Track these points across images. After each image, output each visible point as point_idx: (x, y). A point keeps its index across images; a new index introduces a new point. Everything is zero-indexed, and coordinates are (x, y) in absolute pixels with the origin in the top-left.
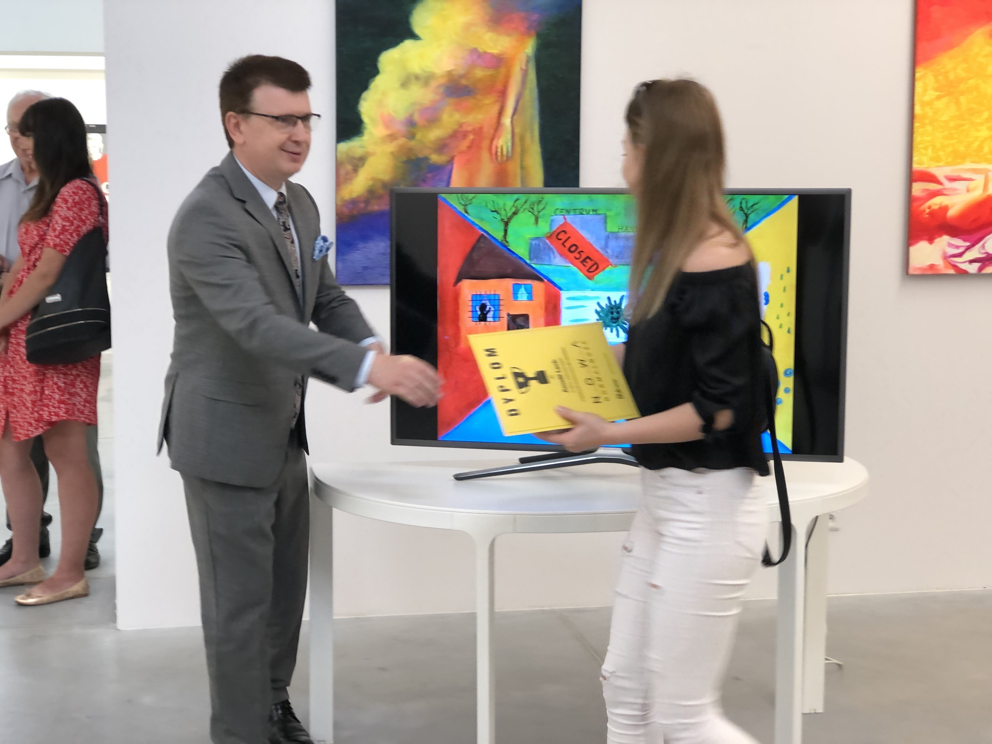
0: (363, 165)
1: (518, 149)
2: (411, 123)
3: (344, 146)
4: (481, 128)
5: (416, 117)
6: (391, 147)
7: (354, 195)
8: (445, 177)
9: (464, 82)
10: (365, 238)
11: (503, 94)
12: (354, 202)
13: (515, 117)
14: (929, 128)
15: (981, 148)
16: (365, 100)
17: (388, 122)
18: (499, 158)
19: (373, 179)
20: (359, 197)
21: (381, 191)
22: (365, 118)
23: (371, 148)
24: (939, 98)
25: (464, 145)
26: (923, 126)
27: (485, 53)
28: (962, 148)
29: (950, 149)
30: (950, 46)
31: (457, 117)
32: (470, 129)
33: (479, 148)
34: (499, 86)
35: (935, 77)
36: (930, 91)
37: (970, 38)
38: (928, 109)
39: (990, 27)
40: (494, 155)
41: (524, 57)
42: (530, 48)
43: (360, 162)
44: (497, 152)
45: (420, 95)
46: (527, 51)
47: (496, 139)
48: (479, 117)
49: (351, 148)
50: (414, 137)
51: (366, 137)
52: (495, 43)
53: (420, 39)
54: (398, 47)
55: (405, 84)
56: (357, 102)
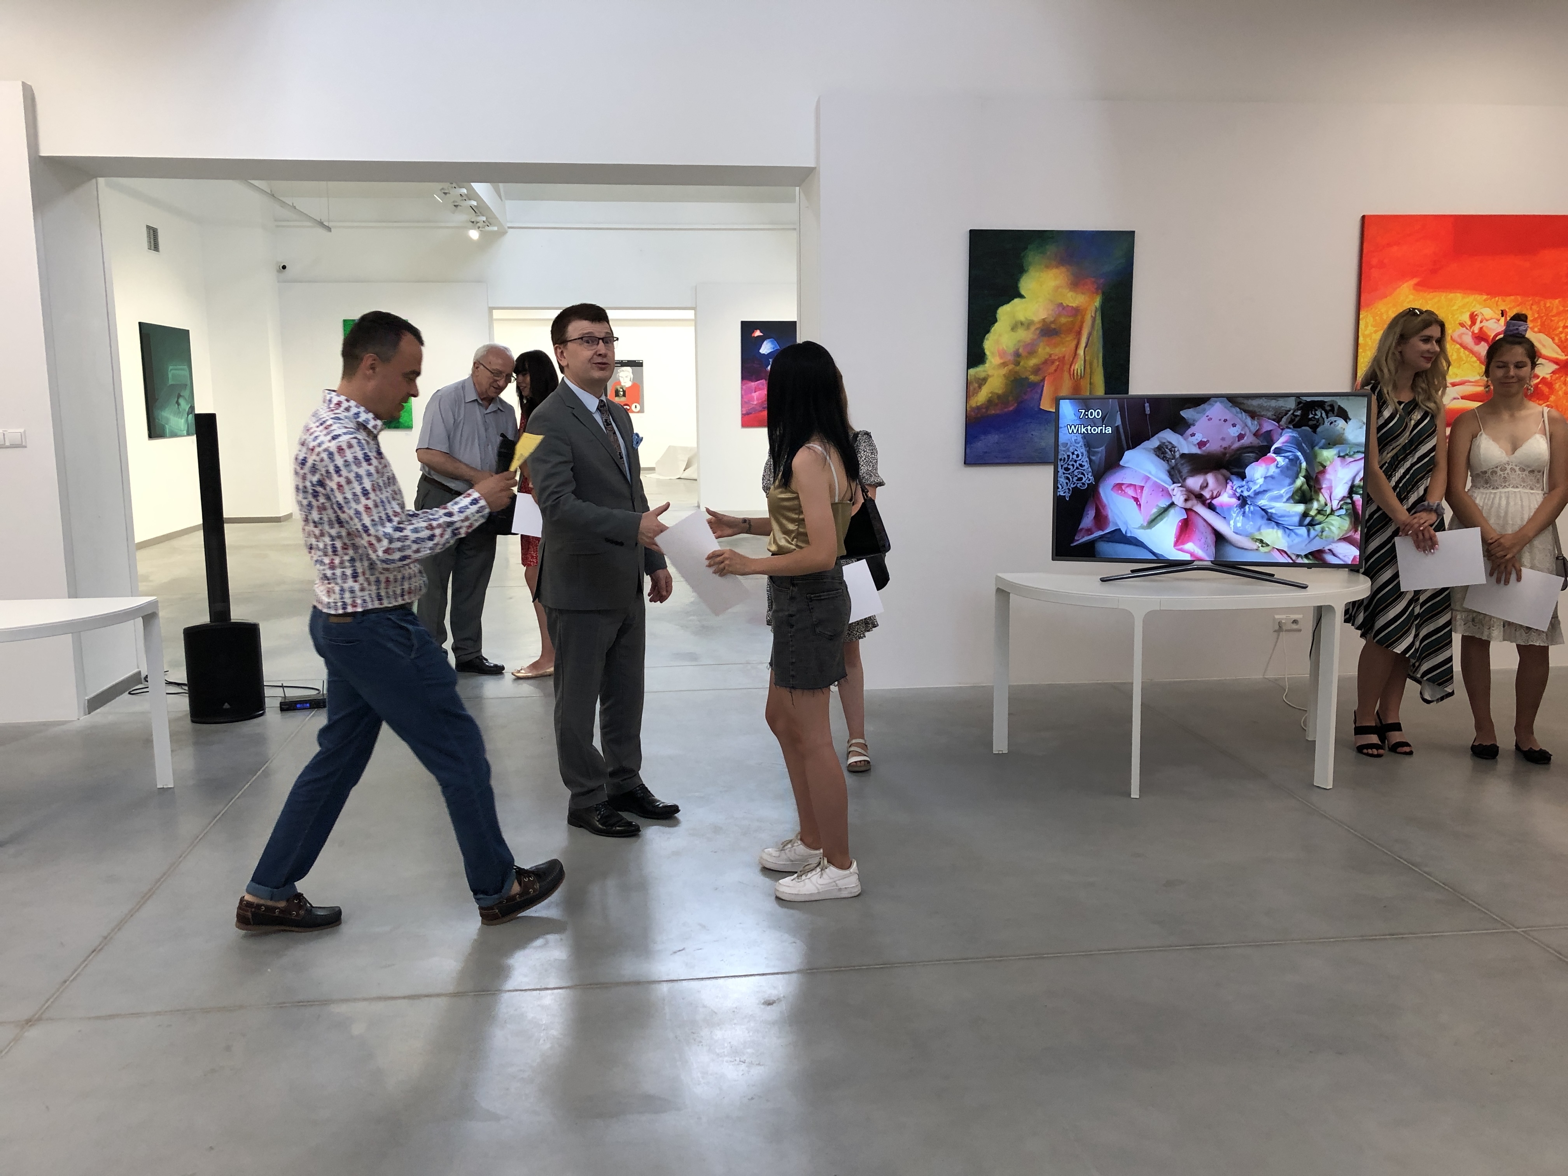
0: (985, 383)
1: (1088, 370)
2: (1017, 355)
3: (971, 371)
4: (1064, 357)
5: (1021, 350)
6: (1004, 371)
7: (978, 404)
8: (1039, 391)
9: (1053, 326)
10: (986, 433)
11: (1079, 333)
12: (978, 408)
13: (1087, 349)
16: (987, 339)
17: (1002, 353)
18: (1075, 378)
19: (991, 393)
21: (997, 401)
22: (987, 352)
23: (990, 373)
25: (1053, 368)
27: (1068, 306)
31: (1048, 350)
32: (1057, 357)
33: (1062, 370)
34: (1077, 328)
35: (1374, 318)
36: (1370, 328)
37: (1398, 290)
38: (1368, 340)
39: (1415, 281)
40: (1072, 375)
41: (1094, 308)
42: (1097, 302)
43: (982, 381)
44: (1074, 374)
45: (1024, 335)
46: (1096, 304)
47: (1073, 365)
48: (1063, 349)
49: (976, 372)
50: (1019, 364)
51: (987, 365)
52: (1074, 299)
53: (1025, 298)
54: (1010, 303)
55: (1014, 328)
56: (982, 342)
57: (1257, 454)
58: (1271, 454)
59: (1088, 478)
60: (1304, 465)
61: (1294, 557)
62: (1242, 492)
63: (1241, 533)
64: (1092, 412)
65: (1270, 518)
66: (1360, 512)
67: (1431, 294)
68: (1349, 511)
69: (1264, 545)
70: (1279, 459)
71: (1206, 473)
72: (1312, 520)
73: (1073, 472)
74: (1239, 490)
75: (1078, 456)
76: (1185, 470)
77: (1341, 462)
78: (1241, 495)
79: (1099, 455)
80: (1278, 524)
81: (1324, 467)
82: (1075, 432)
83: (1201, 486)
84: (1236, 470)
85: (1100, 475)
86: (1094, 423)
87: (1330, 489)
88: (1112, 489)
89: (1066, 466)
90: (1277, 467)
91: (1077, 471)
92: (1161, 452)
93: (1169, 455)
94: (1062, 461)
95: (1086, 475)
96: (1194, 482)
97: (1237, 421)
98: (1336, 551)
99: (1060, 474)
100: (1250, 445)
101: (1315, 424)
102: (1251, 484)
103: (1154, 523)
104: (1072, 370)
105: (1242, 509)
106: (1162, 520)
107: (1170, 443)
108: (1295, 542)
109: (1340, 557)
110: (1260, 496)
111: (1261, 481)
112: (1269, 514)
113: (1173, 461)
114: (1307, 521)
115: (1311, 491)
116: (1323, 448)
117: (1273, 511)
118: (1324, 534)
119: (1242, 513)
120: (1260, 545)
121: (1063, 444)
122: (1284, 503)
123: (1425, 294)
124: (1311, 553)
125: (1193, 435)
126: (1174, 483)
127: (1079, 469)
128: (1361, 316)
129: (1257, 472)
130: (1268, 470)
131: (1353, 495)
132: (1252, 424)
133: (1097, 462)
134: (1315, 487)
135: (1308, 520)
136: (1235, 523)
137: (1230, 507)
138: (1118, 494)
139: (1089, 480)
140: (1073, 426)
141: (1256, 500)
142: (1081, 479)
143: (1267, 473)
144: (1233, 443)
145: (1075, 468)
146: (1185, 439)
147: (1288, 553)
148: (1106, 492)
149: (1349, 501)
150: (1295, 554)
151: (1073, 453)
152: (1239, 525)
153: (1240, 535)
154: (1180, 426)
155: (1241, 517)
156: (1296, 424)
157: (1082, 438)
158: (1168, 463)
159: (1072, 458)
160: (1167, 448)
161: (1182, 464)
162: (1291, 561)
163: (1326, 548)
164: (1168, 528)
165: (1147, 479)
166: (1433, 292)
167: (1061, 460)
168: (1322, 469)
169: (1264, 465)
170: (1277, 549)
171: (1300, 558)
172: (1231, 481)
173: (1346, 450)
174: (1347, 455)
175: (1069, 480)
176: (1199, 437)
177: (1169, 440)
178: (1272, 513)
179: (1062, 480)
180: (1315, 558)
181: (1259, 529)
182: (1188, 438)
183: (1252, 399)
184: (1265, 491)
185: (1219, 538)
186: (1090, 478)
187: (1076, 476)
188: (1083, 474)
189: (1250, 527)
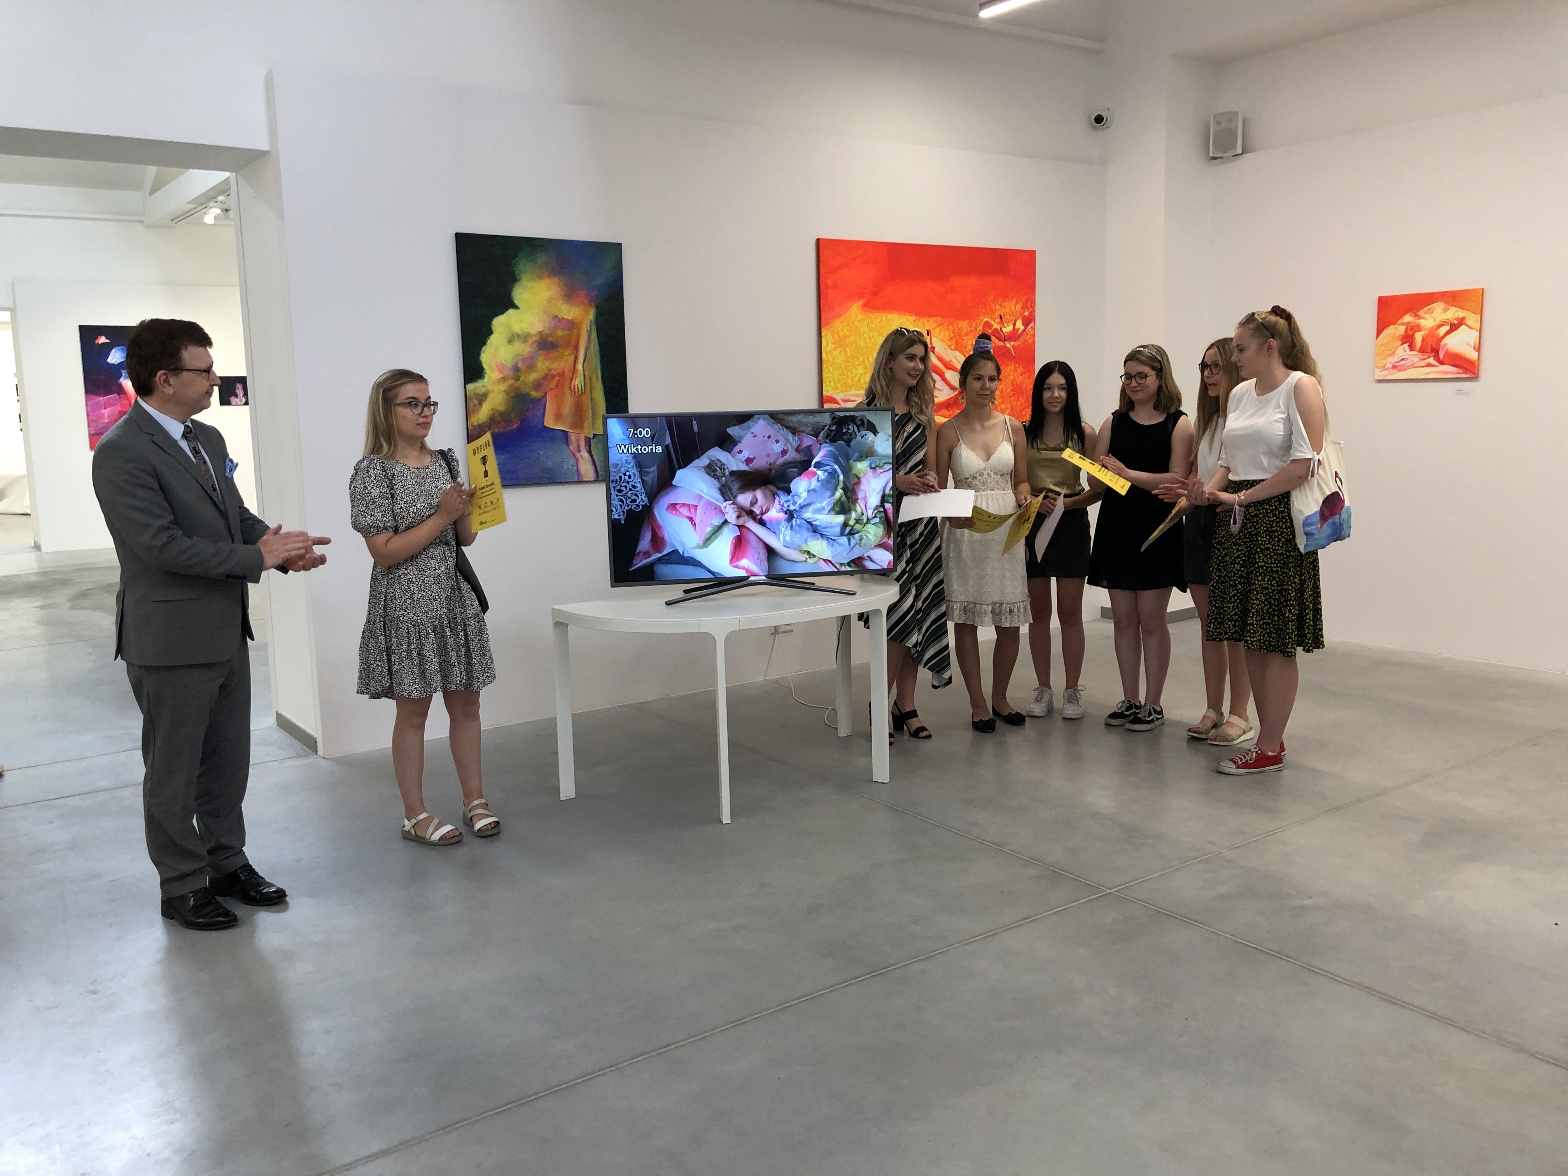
0: (486, 398)
1: (588, 386)
2: (516, 369)
3: (470, 387)
4: (563, 372)
5: (520, 365)
6: (503, 387)
7: (480, 422)
8: (542, 407)
9: (550, 339)
11: (576, 348)
12: (480, 426)
13: (585, 364)
14: (831, 368)
15: (859, 380)
16: (484, 351)
17: (501, 368)
19: (493, 410)
20: (483, 423)
21: (499, 418)
22: (485, 366)
23: (490, 388)
24: (835, 349)
25: (554, 383)
26: (827, 367)
27: (562, 318)
28: (849, 381)
29: (843, 381)
30: (839, 316)
32: (557, 372)
33: (563, 386)
34: (573, 342)
35: (833, 335)
36: (830, 345)
37: (850, 310)
38: (829, 356)
39: (862, 302)
40: (573, 391)
41: (589, 323)
42: (591, 315)
43: (482, 398)
44: (574, 389)
45: (522, 349)
46: (590, 317)
47: (574, 380)
48: (562, 364)
49: (475, 388)
50: (519, 380)
51: (485, 380)
52: (570, 312)
53: (519, 308)
54: (505, 314)
55: (510, 341)
56: (479, 354)
57: (799, 468)
58: (812, 469)
59: (642, 499)
60: (841, 477)
61: (838, 566)
62: (789, 506)
63: (789, 546)
64: (640, 431)
65: (815, 530)
66: (892, 519)
67: (875, 314)
68: (882, 519)
69: (811, 556)
70: (819, 473)
71: (754, 490)
72: (851, 530)
73: (626, 493)
74: (785, 505)
75: (630, 477)
76: (735, 487)
77: (874, 473)
78: (788, 509)
79: (652, 475)
80: (822, 535)
81: (859, 478)
82: (625, 452)
83: (751, 502)
84: (782, 485)
85: (654, 495)
86: (643, 442)
87: (865, 499)
88: (667, 510)
89: (618, 487)
90: (818, 481)
91: (630, 492)
92: (711, 470)
93: (719, 472)
94: (614, 483)
95: (640, 497)
96: (744, 499)
97: (781, 438)
98: (873, 557)
99: (613, 496)
100: (793, 460)
101: (849, 439)
102: (796, 498)
103: (709, 541)
104: (572, 386)
105: (790, 523)
106: (717, 538)
107: (720, 461)
108: (838, 551)
109: (878, 562)
110: (805, 509)
111: (805, 495)
112: (814, 526)
113: (724, 479)
114: (847, 531)
115: (849, 502)
116: (858, 461)
117: (817, 523)
118: (862, 541)
119: (789, 526)
120: (808, 557)
121: (613, 464)
122: (826, 514)
123: (871, 315)
124: (852, 561)
125: (740, 452)
126: (726, 500)
127: (631, 490)
128: (823, 334)
129: (801, 486)
130: (810, 483)
131: (885, 504)
132: (793, 440)
133: (650, 482)
134: (852, 498)
135: (848, 529)
136: (784, 536)
137: (778, 521)
138: (672, 514)
139: (643, 502)
140: (623, 446)
141: (801, 514)
142: (634, 501)
143: (809, 487)
144: (777, 459)
145: (628, 489)
146: (733, 456)
147: (833, 562)
148: (661, 513)
149: (882, 509)
150: (838, 563)
151: (625, 474)
152: (788, 538)
153: (789, 548)
154: (727, 443)
155: (789, 531)
156: (832, 438)
157: (633, 458)
158: (719, 482)
159: (625, 480)
160: (717, 466)
161: (732, 482)
162: (836, 570)
163: (865, 555)
164: (724, 543)
165: (701, 497)
166: (876, 313)
167: (613, 481)
168: (856, 480)
169: (806, 479)
170: (823, 559)
171: (843, 566)
172: (778, 496)
173: (877, 462)
174: (877, 466)
175: (623, 503)
176: (746, 454)
177: (718, 458)
178: (816, 525)
179: (615, 502)
180: (856, 565)
181: (806, 542)
182: (736, 455)
183: (792, 416)
184: (809, 504)
185: (771, 552)
186: (644, 499)
187: (630, 498)
188: (636, 495)
189: (797, 539)
